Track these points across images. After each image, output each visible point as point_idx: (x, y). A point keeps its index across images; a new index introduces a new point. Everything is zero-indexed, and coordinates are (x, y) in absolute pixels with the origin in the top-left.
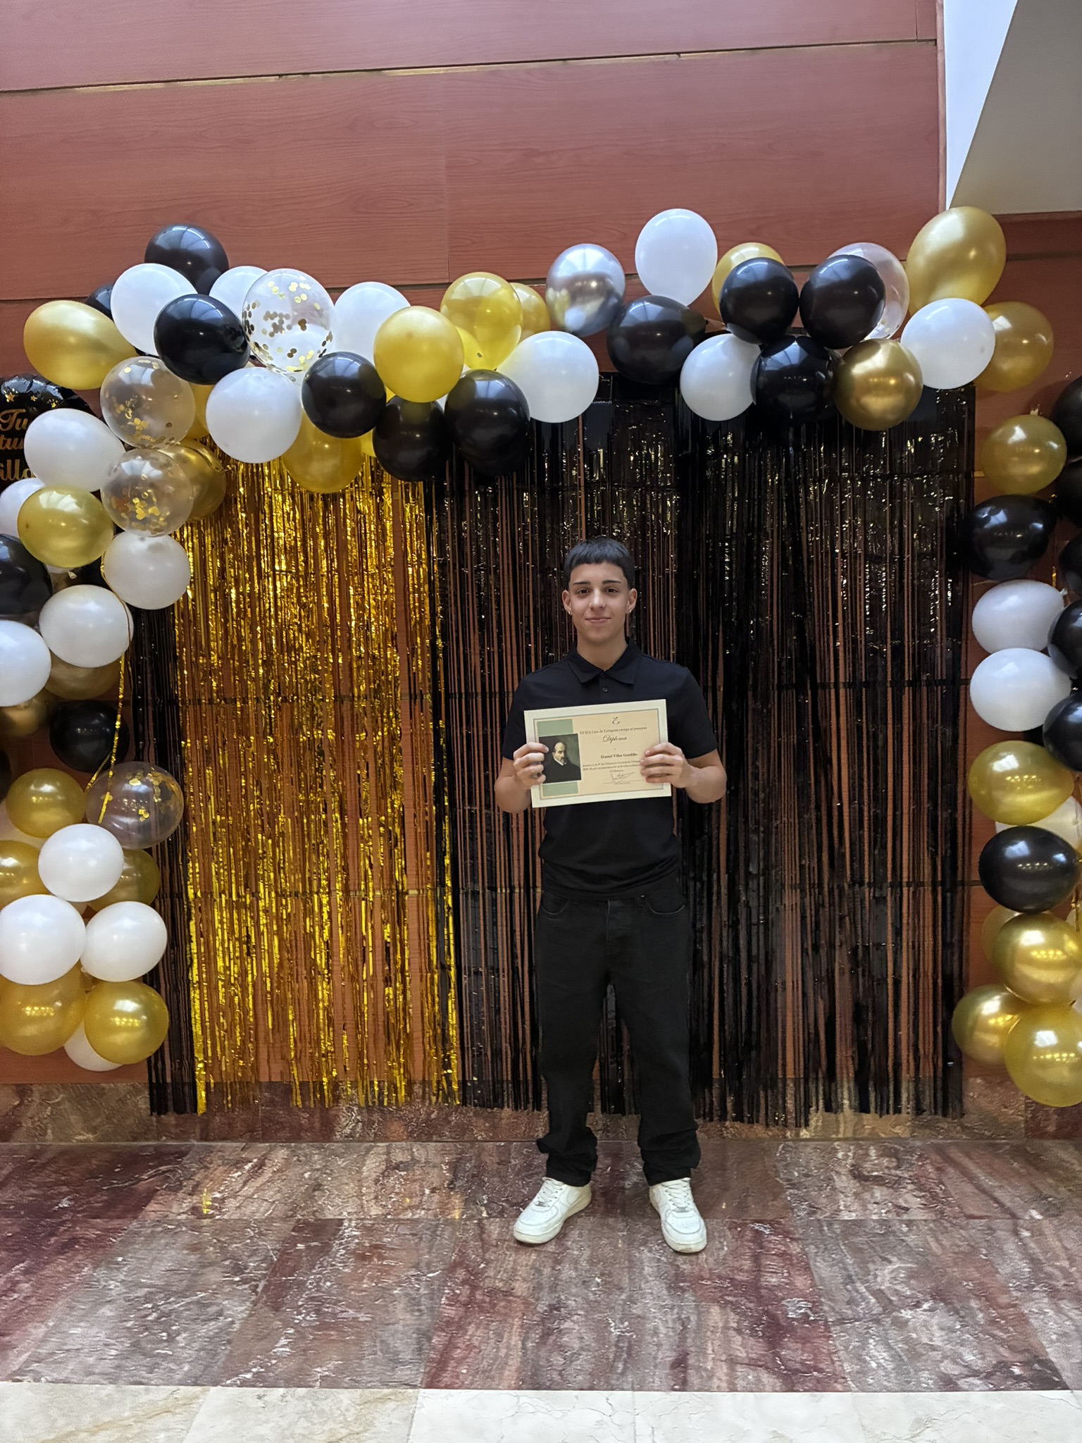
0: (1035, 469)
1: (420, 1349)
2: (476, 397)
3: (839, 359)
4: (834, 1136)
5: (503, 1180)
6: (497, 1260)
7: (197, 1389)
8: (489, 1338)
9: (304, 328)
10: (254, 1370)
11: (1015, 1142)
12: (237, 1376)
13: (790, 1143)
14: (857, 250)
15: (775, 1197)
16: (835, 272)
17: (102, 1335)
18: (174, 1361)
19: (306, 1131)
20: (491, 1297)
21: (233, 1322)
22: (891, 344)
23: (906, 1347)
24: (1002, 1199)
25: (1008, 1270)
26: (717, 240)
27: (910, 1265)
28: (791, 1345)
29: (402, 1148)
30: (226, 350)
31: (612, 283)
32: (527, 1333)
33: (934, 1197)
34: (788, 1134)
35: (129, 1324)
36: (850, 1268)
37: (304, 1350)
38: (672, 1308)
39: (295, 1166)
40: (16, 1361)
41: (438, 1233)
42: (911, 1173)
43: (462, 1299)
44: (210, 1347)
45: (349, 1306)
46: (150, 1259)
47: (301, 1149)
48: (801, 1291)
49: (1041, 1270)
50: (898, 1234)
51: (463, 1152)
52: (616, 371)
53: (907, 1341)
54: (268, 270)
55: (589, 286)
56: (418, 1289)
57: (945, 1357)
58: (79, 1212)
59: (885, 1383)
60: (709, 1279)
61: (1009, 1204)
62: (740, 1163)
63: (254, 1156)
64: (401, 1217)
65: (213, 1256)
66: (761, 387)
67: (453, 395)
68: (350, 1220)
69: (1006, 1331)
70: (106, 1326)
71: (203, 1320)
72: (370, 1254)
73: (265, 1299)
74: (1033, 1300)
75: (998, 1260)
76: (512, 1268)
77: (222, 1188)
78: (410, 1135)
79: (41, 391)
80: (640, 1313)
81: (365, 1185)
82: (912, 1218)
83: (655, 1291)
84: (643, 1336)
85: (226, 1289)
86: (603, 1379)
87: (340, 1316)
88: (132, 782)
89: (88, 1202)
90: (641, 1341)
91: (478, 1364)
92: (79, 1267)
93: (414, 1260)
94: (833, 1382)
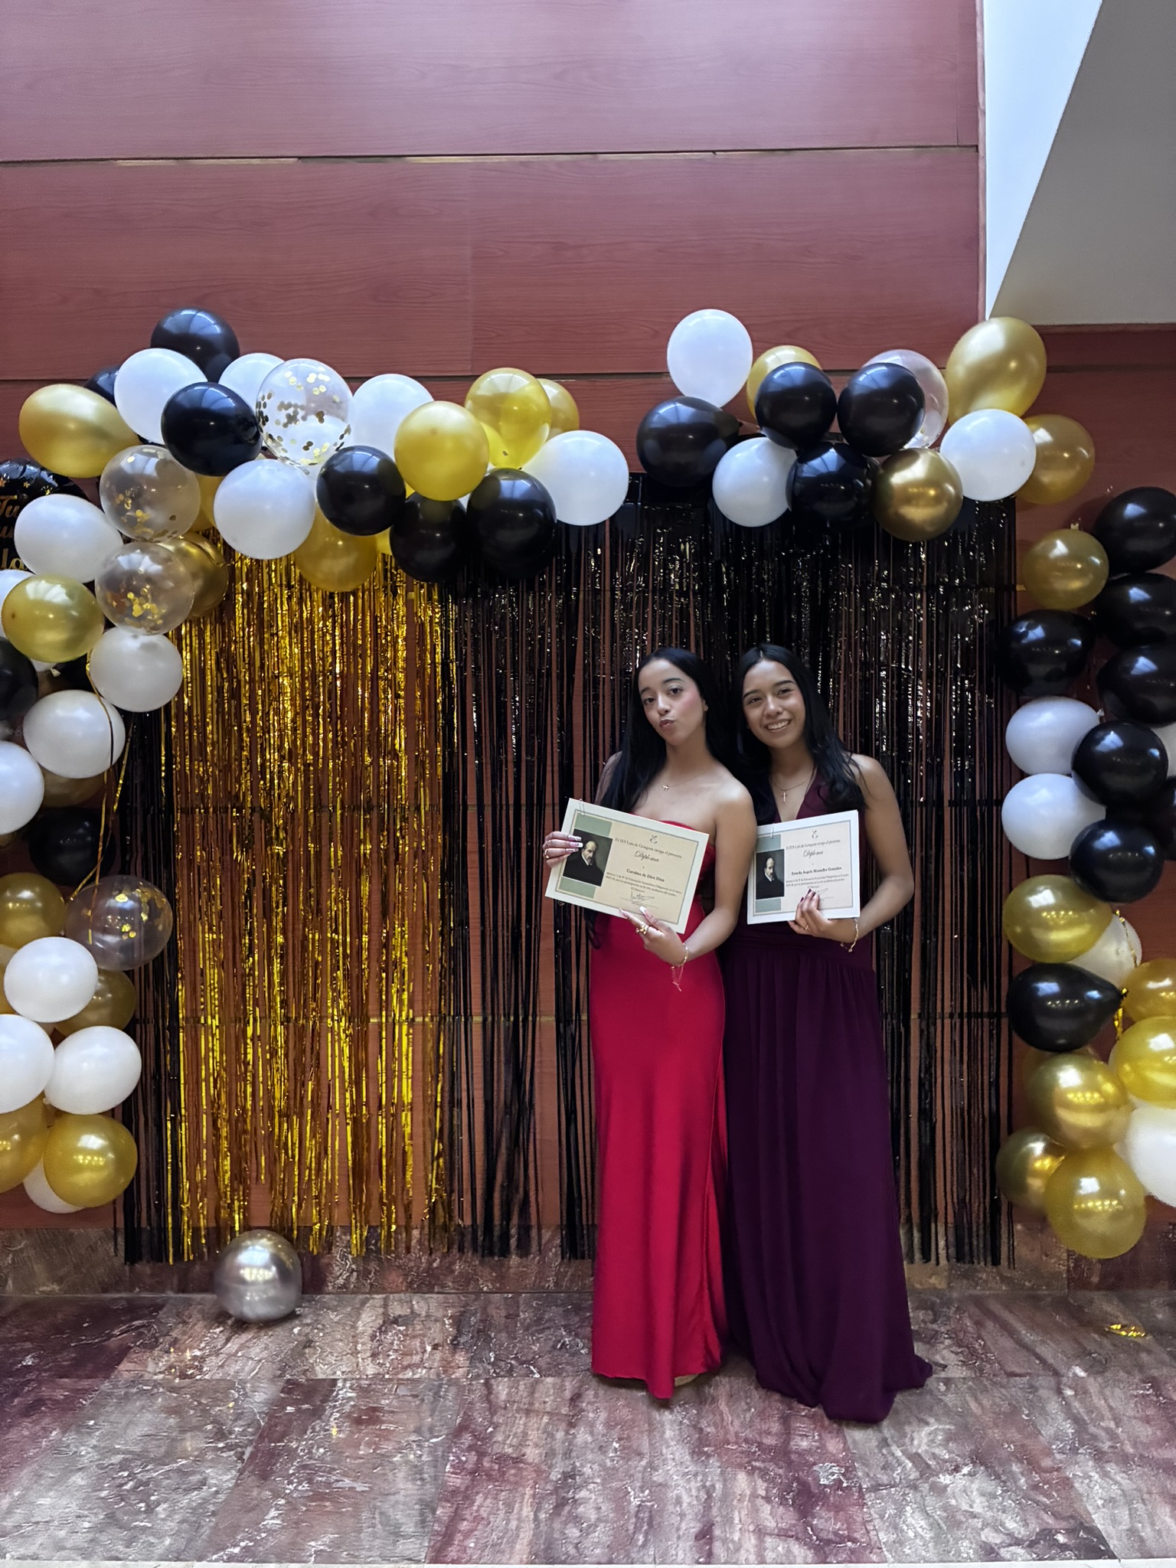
0: (1076, 584)
1: (423, 1522)
2: (501, 497)
3: (875, 468)
5: (512, 1337)
6: (506, 1424)
8: (498, 1510)
9: (321, 420)
10: (243, 1544)
11: (1057, 1293)
12: (223, 1549)
14: (895, 357)
16: (874, 380)
17: (74, 1507)
18: (154, 1535)
20: (499, 1463)
21: (217, 1492)
22: (930, 454)
23: (945, 1514)
24: (1042, 1354)
25: (1052, 1431)
26: (752, 340)
27: (948, 1427)
28: (823, 1513)
29: (400, 1300)
30: (238, 440)
32: (540, 1503)
33: (973, 1353)
35: (104, 1494)
36: (885, 1431)
37: (296, 1523)
38: (696, 1475)
41: (442, 1394)
42: (948, 1328)
43: (469, 1466)
44: (194, 1519)
45: (345, 1475)
46: (124, 1421)
48: (834, 1455)
49: (1086, 1430)
50: (936, 1392)
51: (467, 1305)
52: (644, 472)
53: (946, 1508)
54: (286, 359)
56: (421, 1456)
57: (985, 1525)
58: (46, 1371)
59: (924, 1553)
60: (736, 1443)
61: (1051, 1361)
64: (400, 1376)
65: (194, 1420)
66: (797, 494)
67: (476, 495)
68: (345, 1380)
69: (1049, 1496)
70: (78, 1495)
71: (185, 1490)
72: (366, 1417)
73: (252, 1467)
74: (1077, 1463)
75: (1040, 1421)
76: (523, 1432)
77: (202, 1345)
78: (410, 1284)
79: (34, 477)
80: (661, 1480)
81: (360, 1341)
82: (950, 1375)
83: (677, 1456)
84: (665, 1505)
85: (210, 1456)
86: (622, 1551)
87: (335, 1485)
88: (118, 898)
89: (54, 1361)
90: (663, 1511)
91: (487, 1537)
92: (46, 1431)
93: (416, 1424)
94: (868, 1553)
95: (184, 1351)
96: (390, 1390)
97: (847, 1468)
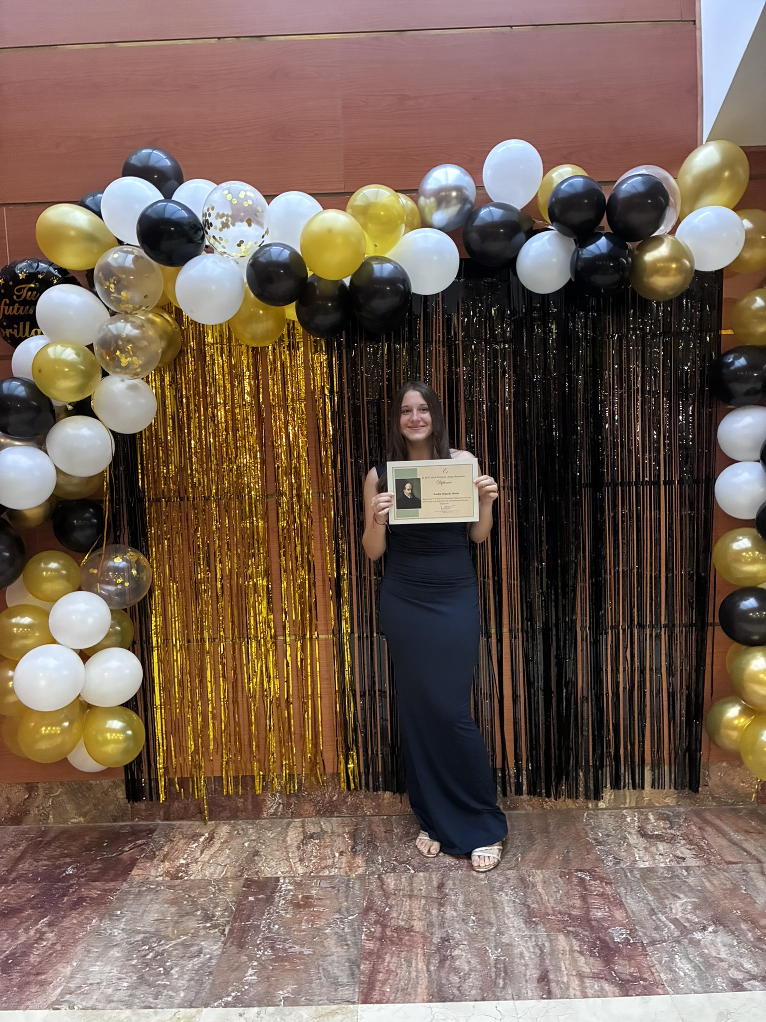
1: (353, 974)
2: (374, 276)
3: (633, 249)
4: (622, 806)
5: (391, 844)
6: (397, 905)
7: (193, 1010)
8: (402, 965)
10: (233, 994)
11: (750, 807)
12: (221, 999)
13: (592, 812)
14: (643, 170)
15: (588, 854)
16: (634, 187)
17: (115, 972)
18: (172, 990)
19: (242, 811)
20: (397, 933)
21: (210, 958)
22: (670, 237)
23: (701, 960)
24: (747, 848)
26: (543, 163)
27: (693, 900)
28: (621, 962)
29: (313, 822)
30: (191, 241)
31: (467, 192)
32: (429, 959)
33: (701, 848)
34: (590, 805)
35: (134, 962)
36: (652, 904)
37: (267, 978)
38: (530, 937)
39: (236, 838)
40: (54, 994)
41: (351, 885)
42: (681, 832)
43: (378, 935)
44: (197, 978)
45: (295, 943)
46: (141, 911)
47: (239, 825)
48: (620, 921)
50: (681, 877)
51: (357, 824)
52: (468, 257)
53: (702, 955)
54: (218, 183)
55: (450, 195)
57: (732, 966)
58: (82, 877)
59: (693, 987)
60: (554, 915)
61: (754, 853)
62: (559, 827)
63: (204, 831)
64: (321, 874)
65: (188, 908)
66: (579, 269)
67: (355, 276)
68: (284, 878)
70: (117, 964)
71: (189, 957)
72: (303, 904)
73: (231, 940)
75: (754, 894)
76: (409, 911)
77: (186, 856)
78: (318, 811)
79: (45, 271)
80: (507, 942)
81: (290, 850)
82: (688, 865)
83: (516, 925)
84: (513, 959)
85: (202, 933)
86: (490, 992)
87: (290, 950)
88: (115, 560)
89: (87, 870)
90: (513, 963)
91: (397, 984)
92: (88, 919)
93: (337, 906)
94: (655, 987)
95: (173, 861)
96: (316, 884)
97: (631, 930)
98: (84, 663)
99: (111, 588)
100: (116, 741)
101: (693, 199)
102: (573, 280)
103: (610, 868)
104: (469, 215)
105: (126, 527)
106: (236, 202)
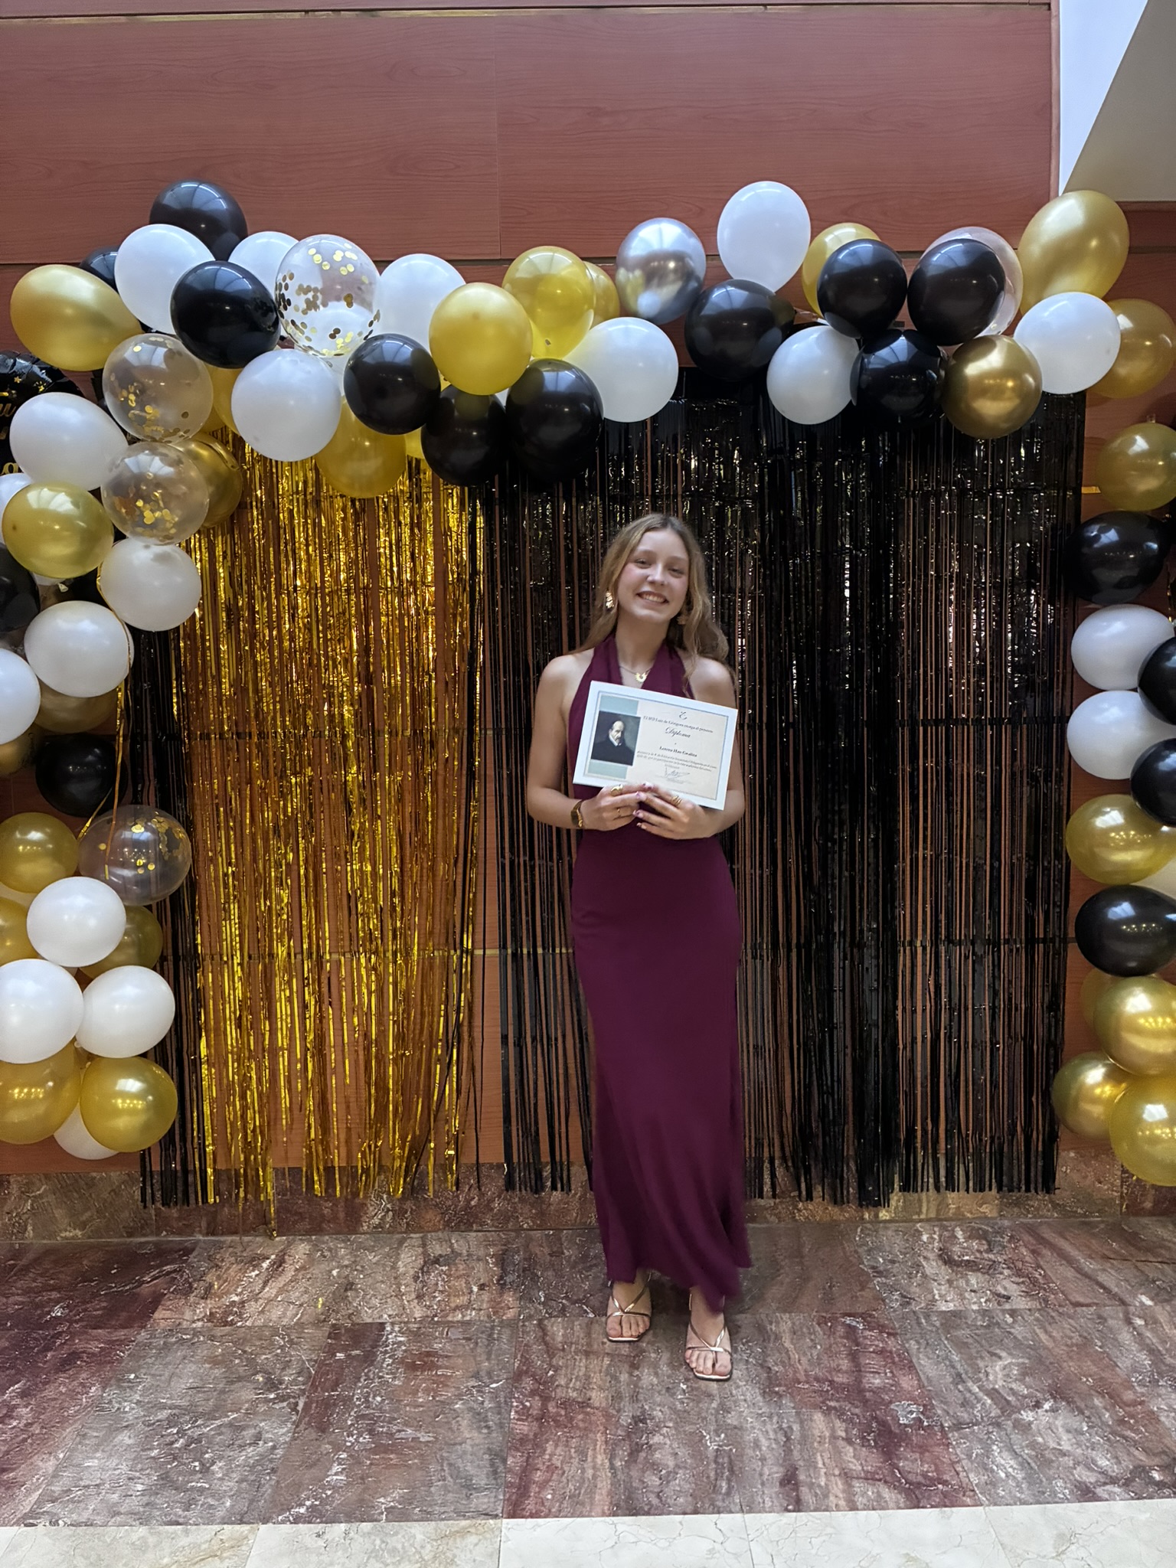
0: (1147, 484)
1: (495, 1472)
2: (545, 390)
3: (942, 359)
4: (915, 1217)
5: (559, 1274)
6: (567, 1367)
7: (245, 1528)
8: (571, 1458)
10: (308, 1503)
11: (1111, 1220)
12: (289, 1510)
13: (869, 1226)
14: (965, 234)
15: (863, 1289)
16: (950, 258)
17: (124, 1468)
18: (213, 1496)
19: (329, 1222)
20: (566, 1409)
21: (274, 1448)
22: (1006, 340)
23: (1033, 1453)
24: (1105, 1283)
25: (1128, 1363)
26: (811, 218)
27: (1021, 1360)
28: (908, 1455)
29: (439, 1240)
30: (255, 327)
31: (692, 263)
32: (613, 1450)
33: (1034, 1282)
34: (866, 1216)
35: (154, 1453)
36: (958, 1366)
37: (362, 1478)
38: (770, 1417)
39: (319, 1262)
40: (27, 1502)
41: (495, 1336)
42: (1005, 1257)
43: (535, 1412)
44: (252, 1478)
45: (407, 1426)
46: (167, 1374)
47: (324, 1243)
48: (909, 1392)
49: (1163, 1362)
50: (1003, 1325)
51: (509, 1243)
52: (693, 365)
53: (1033, 1445)
54: (299, 240)
55: (665, 267)
56: (483, 1403)
57: (1079, 1463)
58: (77, 1322)
59: (1018, 1495)
60: (807, 1382)
61: (1116, 1290)
62: (818, 1249)
63: (271, 1251)
64: (450, 1318)
65: (241, 1369)
66: (863, 386)
67: (515, 390)
68: (393, 1324)
69: (1137, 1432)
70: (128, 1456)
71: (240, 1446)
72: (421, 1363)
73: (307, 1419)
74: (1160, 1395)
75: (1114, 1352)
76: (585, 1375)
77: (239, 1290)
78: (447, 1224)
79: (26, 371)
80: (735, 1423)
81: (403, 1282)
82: (1014, 1307)
83: (748, 1398)
84: (743, 1449)
85: (262, 1408)
86: (706, 1501)
87: (397, 1436)
88: (134, 829)
89: (85, 1310)
90: (742, 1456)
91: (563, 1488)
92: (84, 1387)
93: (473, 1369)
94: (961, 1495)
95: (220, 1298)
96: (442, 1333)
97: (924, 1406)
98: (83, 989)
99: (127, 873)
100: (132, 1112)
101: (1041, 283)
102: (854, 403)
103: (895, 1311)
104: (694, 299)
105: (152, 778)
106: (328, 268)
